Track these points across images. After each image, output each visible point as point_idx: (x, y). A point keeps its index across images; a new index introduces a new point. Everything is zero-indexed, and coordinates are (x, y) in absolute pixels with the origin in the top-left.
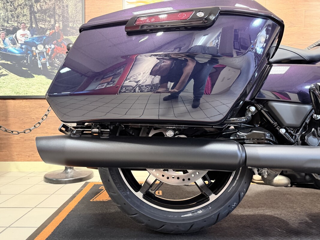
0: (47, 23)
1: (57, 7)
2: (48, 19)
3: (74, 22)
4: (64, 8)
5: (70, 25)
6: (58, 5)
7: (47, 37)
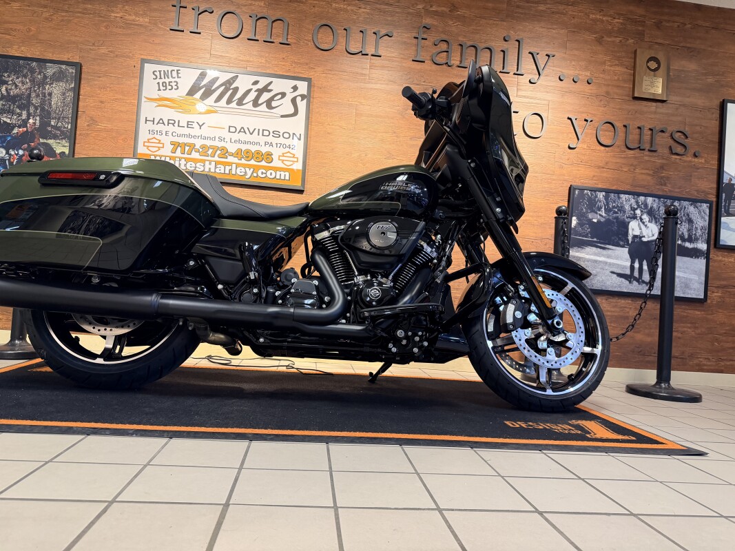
0: (15, 117)
1: (33, 95)
2: (18, 111)
3: (59, 119)
4: (45, 96)
5: (53, 123)
6: (35, 91)
7: (13, 138)
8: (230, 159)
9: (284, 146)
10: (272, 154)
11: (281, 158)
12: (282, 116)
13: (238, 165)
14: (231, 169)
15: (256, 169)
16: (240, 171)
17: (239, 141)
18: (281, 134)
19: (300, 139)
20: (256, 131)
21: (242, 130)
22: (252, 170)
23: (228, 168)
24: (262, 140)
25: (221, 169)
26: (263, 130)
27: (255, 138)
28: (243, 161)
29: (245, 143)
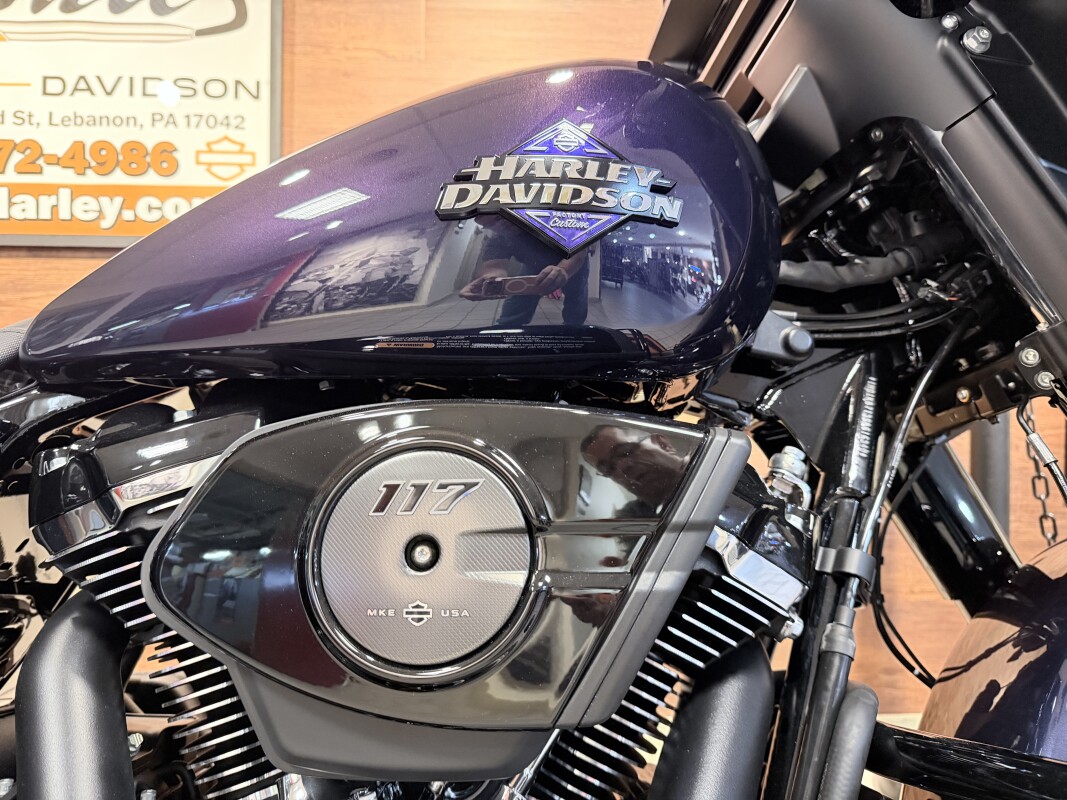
8: (52, 175)
9: (212, 121)
10: (175, 150)
11: (204, 158)
12: (200, 33)
13: (77, 191)
14: (56, 206)
15: (130, 196)
16: (84, 209)
17: (77, 120)
18: (199, 87)
19: (257, 97)
20: (125, 84)
21: (83, 85)
22: (118, 200)
23: (46, 202)
24: (141, 108)
25: (27, 208)
26: (145, 79)
27: (121, 104)
28: (92, 178)
29: (93, 121)
